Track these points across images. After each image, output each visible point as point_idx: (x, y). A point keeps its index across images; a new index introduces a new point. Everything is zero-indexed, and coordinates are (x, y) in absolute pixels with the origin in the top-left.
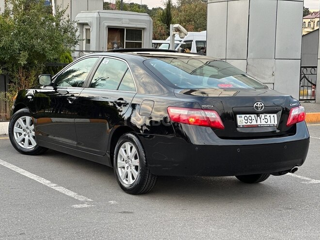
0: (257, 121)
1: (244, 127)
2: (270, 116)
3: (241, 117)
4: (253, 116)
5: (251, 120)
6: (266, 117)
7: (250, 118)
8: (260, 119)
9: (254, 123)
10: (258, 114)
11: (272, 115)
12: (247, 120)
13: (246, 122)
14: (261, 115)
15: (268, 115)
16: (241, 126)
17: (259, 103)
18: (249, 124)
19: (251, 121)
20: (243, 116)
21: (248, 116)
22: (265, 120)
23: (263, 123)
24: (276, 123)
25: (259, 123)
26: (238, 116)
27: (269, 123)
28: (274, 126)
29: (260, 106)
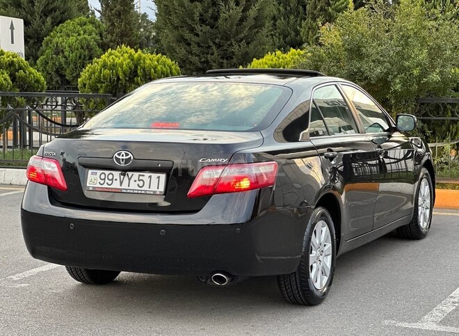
0: (121, 183)
1: (95, 190)
2: (150, 177)
3: (96, 174)
4: (117, 174)
5: (112, 180)
6: (141, 178)
7: (110, 177)
8: (129, 179)
9: (116, 185)
10: (124, 171)
11: (154, 176)
12: (104, 179)
13: (102, 182)
14: (130, 174)
15: (147, 175)
16: (91, 189)
17: (123, 153)
18: (105, 186)
19: (110, 182)
20: (99, 172)
21: (107, 172)
22: (138, 182)
23: (134, 186)
24: (162, 189)
25: (125, 186)
26: (90, 171)
27: (146, 188)
28: (155, 194)
29: (124, 157)
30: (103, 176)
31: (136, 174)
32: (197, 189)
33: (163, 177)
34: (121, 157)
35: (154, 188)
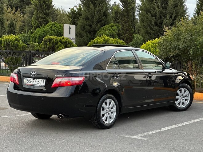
0: (33, 82)
1: (26, 84)
4: (32, 79)
6: (39, 81)
8: (35, 81)
9: (31, 83)
10: (34, 78)
11: (42, 80)
14: (36, 79)
15: (40, 80)
17: (33, 72)
18: (29, 83)
19: (30, 82)
20: (27, 78)
21: (29, 79)
23: (36, 83)
24: (44, 85)
25: (34, 83)
26: (25, 78)
27: (40, 84)
28: (42, 86)
29: (34, 74)
30: (28, 80)
31: (37, 79)
32: (54, 85)
33: (45, 80)
34: (33, 74)
35: (42, 84)
